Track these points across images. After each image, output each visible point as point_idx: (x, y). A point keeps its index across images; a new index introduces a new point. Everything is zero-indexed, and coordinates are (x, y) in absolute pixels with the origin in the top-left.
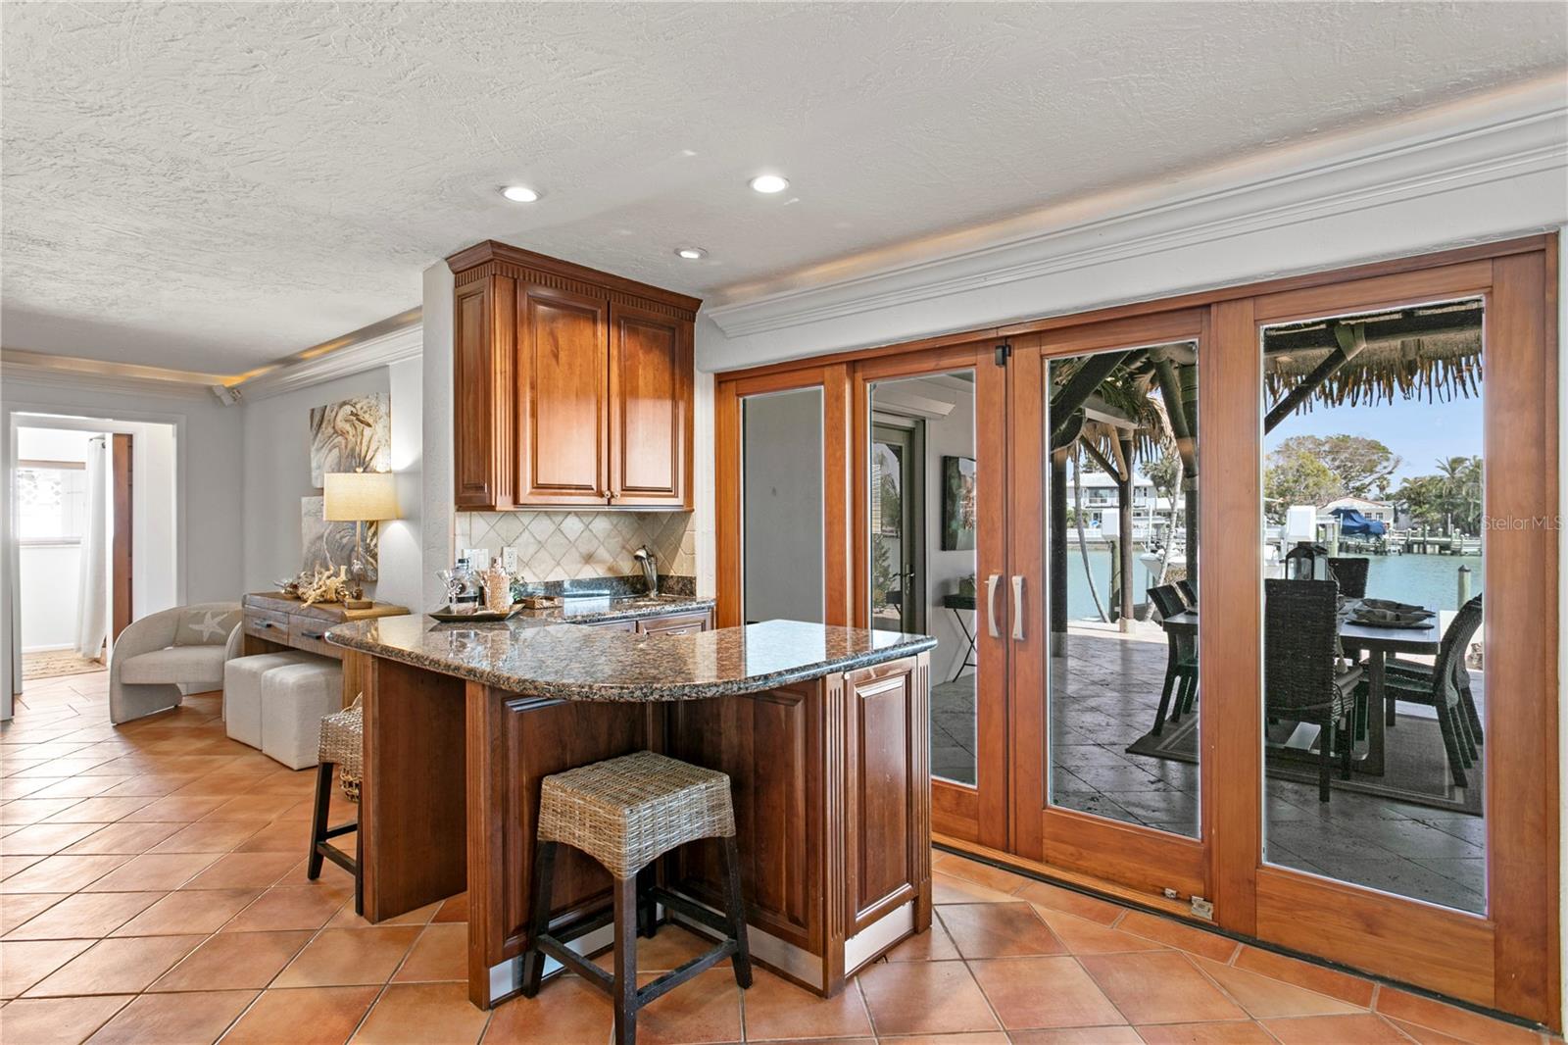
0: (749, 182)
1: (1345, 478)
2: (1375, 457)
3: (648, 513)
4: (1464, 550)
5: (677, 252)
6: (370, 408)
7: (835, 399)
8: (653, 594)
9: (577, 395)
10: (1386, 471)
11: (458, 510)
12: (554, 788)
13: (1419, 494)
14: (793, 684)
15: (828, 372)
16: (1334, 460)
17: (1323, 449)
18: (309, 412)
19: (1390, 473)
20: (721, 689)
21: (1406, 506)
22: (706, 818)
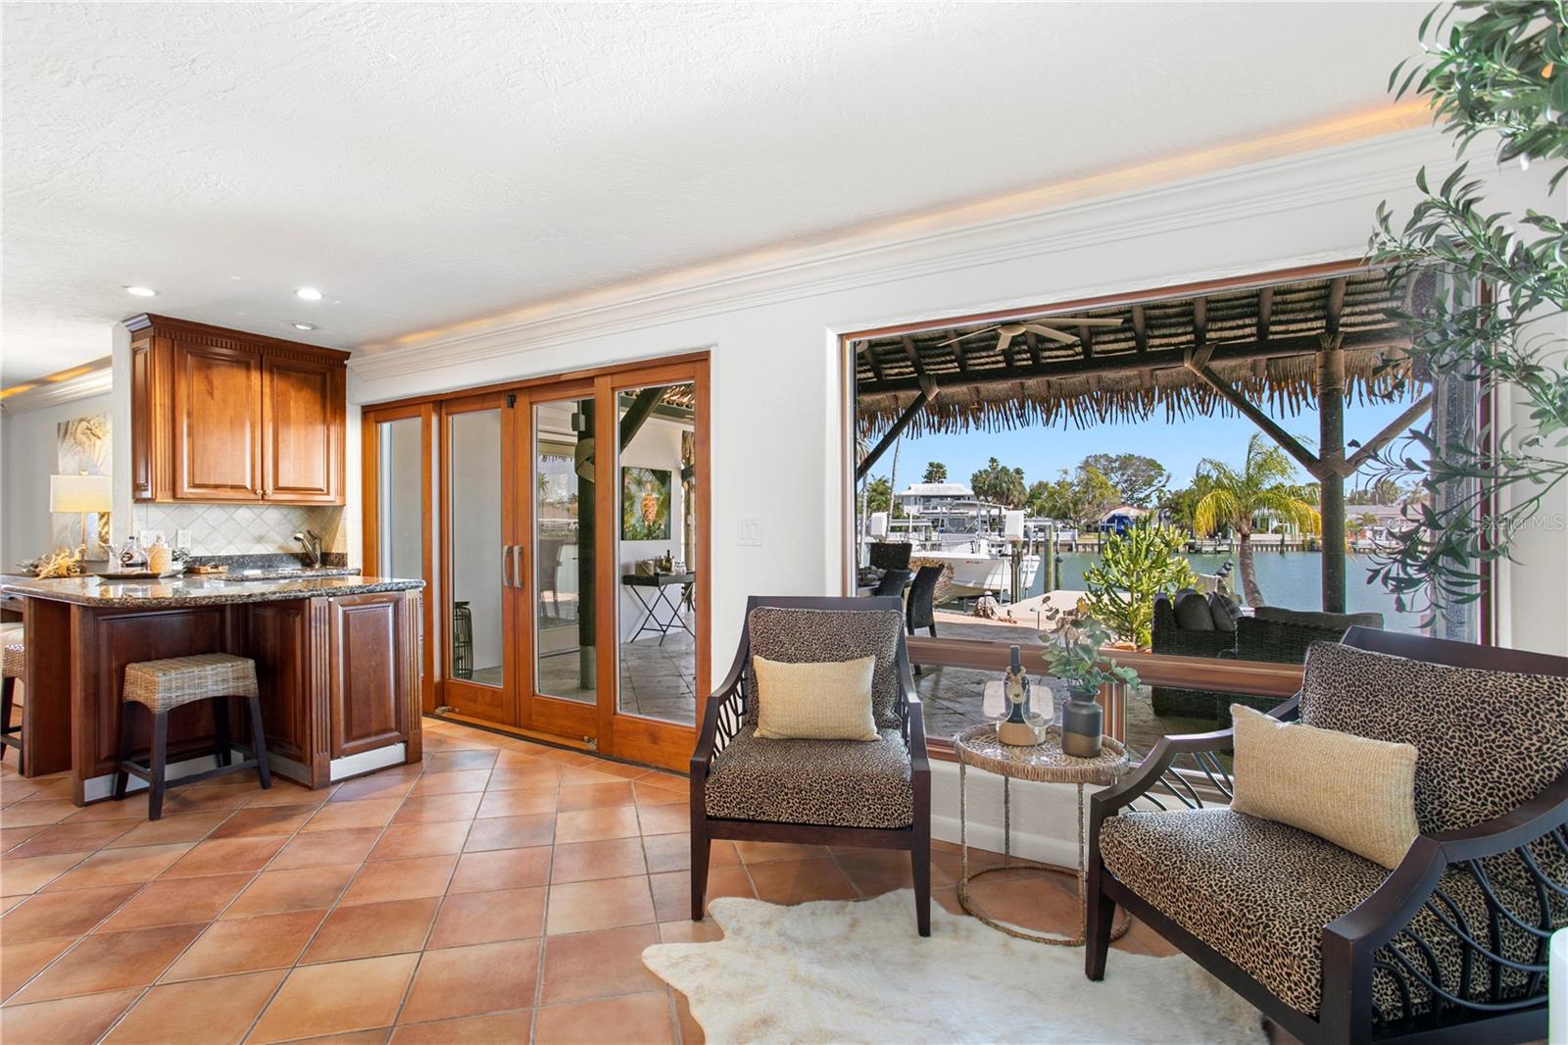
0: (295, 292)
1: (1131, 490)
2: (1153, 473)
3: (318, 507)
4: (1204, 549)
5: (294, 325)
6: (99, 424)
7: (427, 426)
8: (317, 566)
9: (231, 422)
10: (1160, 485)
11: (135, 502)
12: (134, 671)
13: (1177, 504)
14: (272, 601)
15: (423, 408)
16: (1123, 475)
17: (1114, 465)
18: (56, 426)
19: (1163, 486)
20: (212, 600)
21: (1168, 514)
22: (231, 683)
